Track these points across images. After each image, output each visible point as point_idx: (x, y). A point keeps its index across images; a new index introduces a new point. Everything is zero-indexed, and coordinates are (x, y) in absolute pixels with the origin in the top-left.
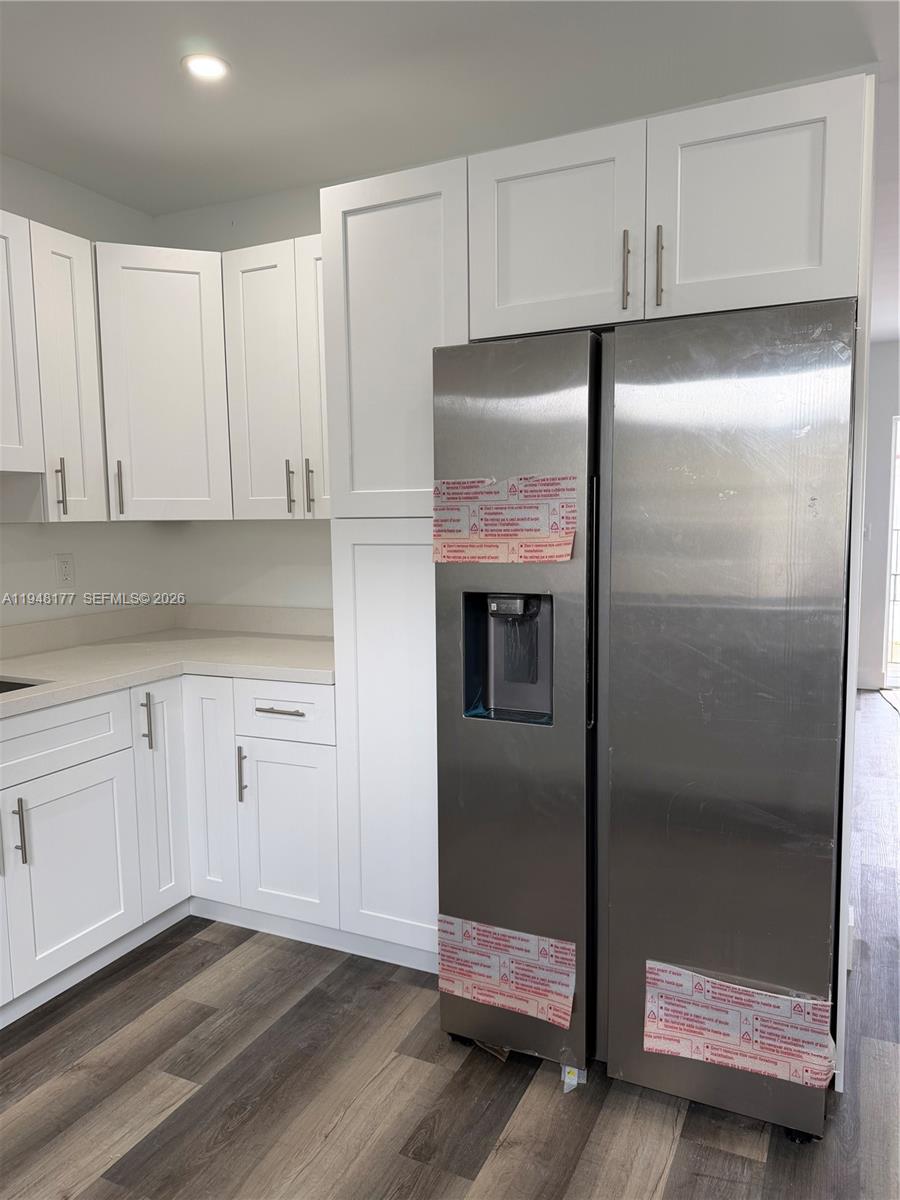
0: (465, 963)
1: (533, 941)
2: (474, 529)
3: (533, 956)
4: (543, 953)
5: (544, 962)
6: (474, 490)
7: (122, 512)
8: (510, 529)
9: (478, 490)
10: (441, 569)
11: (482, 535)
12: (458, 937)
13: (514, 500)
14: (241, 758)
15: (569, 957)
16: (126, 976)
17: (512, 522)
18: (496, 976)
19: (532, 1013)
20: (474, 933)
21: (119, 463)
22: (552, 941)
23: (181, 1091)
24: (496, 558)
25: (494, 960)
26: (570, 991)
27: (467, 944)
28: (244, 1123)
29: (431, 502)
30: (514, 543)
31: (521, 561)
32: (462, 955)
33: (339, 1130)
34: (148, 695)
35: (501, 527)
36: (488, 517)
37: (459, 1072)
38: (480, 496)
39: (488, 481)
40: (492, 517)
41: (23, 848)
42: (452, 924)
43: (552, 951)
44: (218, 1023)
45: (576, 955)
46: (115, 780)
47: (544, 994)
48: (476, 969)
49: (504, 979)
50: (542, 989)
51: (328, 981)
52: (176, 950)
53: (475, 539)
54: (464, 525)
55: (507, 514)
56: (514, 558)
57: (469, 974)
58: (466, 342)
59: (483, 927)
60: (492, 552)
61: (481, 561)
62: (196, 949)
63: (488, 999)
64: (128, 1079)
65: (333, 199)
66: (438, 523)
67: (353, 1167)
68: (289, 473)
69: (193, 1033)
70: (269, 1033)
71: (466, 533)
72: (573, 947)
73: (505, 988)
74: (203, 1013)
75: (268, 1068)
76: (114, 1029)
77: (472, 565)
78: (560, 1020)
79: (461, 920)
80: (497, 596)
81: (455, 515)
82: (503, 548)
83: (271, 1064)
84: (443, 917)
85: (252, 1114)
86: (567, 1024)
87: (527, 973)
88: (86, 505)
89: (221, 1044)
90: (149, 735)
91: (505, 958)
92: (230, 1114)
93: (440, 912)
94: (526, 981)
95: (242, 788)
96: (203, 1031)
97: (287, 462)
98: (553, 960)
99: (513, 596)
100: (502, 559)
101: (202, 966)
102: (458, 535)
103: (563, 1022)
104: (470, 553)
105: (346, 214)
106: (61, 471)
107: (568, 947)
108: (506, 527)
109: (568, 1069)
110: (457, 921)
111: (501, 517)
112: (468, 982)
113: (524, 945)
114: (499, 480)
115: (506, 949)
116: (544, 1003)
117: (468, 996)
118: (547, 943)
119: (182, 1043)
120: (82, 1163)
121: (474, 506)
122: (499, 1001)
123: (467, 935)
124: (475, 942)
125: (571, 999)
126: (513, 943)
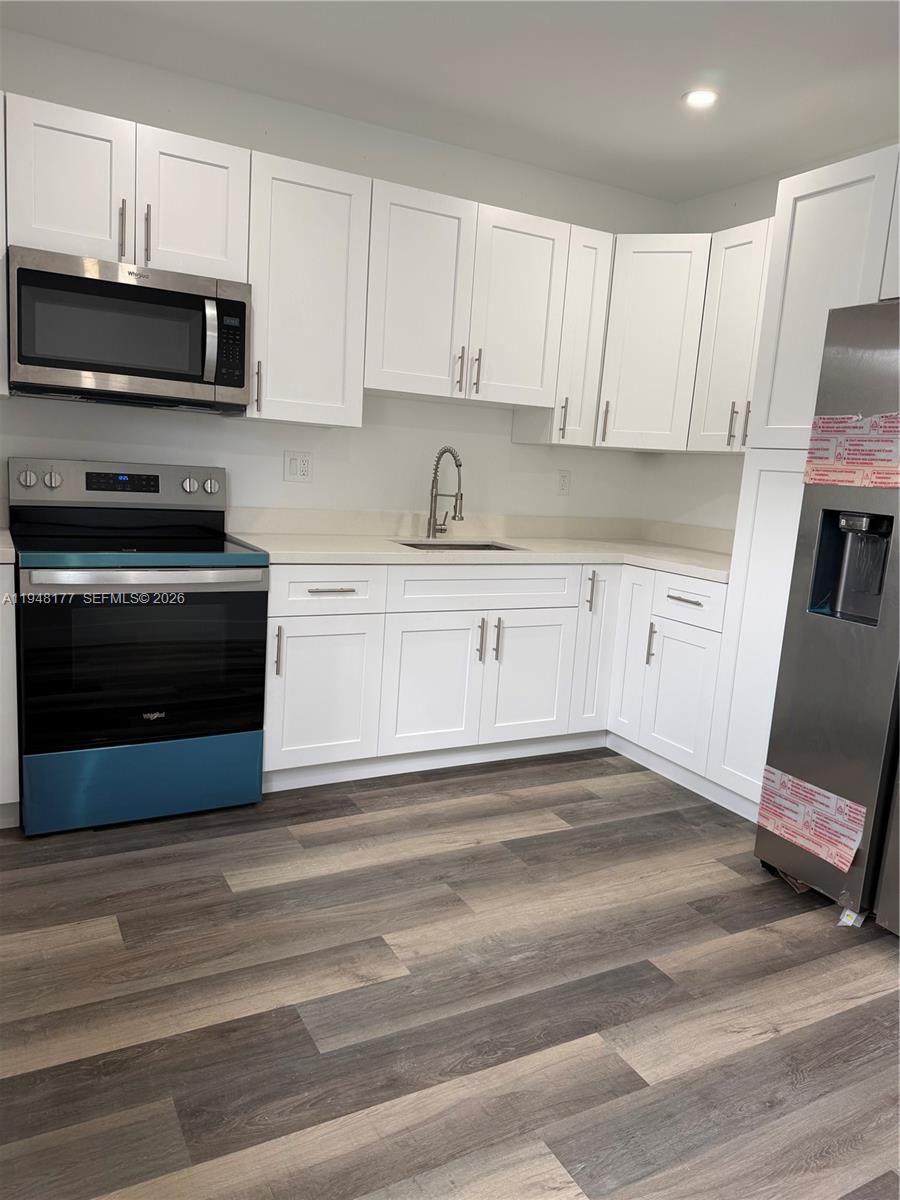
0: (779, 806)
1: (834, 799)
2: (839, 457)
3: (831, 811)
4: (840, 810)
5: (839, 817)
6: (843, 425)
7: (603, 440)
8: (867, 459)
9: (847, 425)
10: (809, 489)
11: (844, 462)
12: (777, 785)
13: (874, 434)
14: (652, 632)
15: (859, 817)
16: (549, 764)
17: (870, 453)
18: (800, 820)
19: (823, 856)
20: (789, 785)
21: (608, 403)
22: (848, 802)
23: (559, 825)
24: (852, 482)
25: (801, 809)
26: (855, 846)
27: (783, 792)
28: (592, 853)
29: (809, 435)
30: (868, 470)
31: (871, 485)
32: (778, 800)
33: (651, 879)
34: (594, 572)
35: (860, 455)
36: (851, 448)
37: (757, 886)
38: (848, 430)
39: (855, 418)
40: (855, 447)
41: (497, 650)
42: (773, 773)
43: (847, 810)
44: (597, 804)
45: (866, 818)
46: (563, 627)
47: (835, 843)
48: (786, 813)
49: (806, 825)
50: (834, 839)
51: (687, 811)
52: (588, 761)
53: (838, 465)
54: (831, 454)
55: (867, 446)
56: (866, 483)
57: (781, 816)
58: (876, 301)
59: (797, 781)
60: (850, 477)
61: (840, 484)
62: (602, 764)
63: (791, 838)
64: (532, 809)
65: (788, 188)
66: (811, 451)
67: (652, 897)
68: (734, 412)
69: (580, 803)
70: (631, 820)
71: (832, 460)
72: (864, 810)
73: (806, 832)
74: (591, 797)
75: (620, 836)
76: (532, 785)
77: (833, 487)
78: (841, 865)
79: (780, 772)
80: (850, 515)
81: (824, 445)
82: (859, 474)
83: (623, 835)
84: (769, 767)
85: (599, 851)
86: (846, 869)
87: (825, 824)
88: (579, 433)
89: (597, 814)
90: (591, 602)
91: (809, 808)
92: (585, 846)
93: (767, 764)
94: (823, 828)
95: (649, 654)
96: (586, 804)
97: (734, 403)
98: (846, 817)
99: (861, 515)
100: (857, 484)
101: (602, 774)
102: (825, 462)
103: (844, 867)
104: (832, 477)
105: (796, 200)
106: (565, 407)
107: (859, 809)
108: (864, 457)
109: (848, 912)
110: (778, 773)
111: (861, 448)
112: (779, 822)
113: (825, 801)
114: (864, 416)
115: (811, 801)
116: (834, 850)
117: (777, 833)
118: (844, 802)
119: (572, 805)
120: (492, 833)
121: (841, 438)
122: (800, 841)
123: (783, 784)
124: (789, 792)
125: (855, 851)
126: (818, 797)
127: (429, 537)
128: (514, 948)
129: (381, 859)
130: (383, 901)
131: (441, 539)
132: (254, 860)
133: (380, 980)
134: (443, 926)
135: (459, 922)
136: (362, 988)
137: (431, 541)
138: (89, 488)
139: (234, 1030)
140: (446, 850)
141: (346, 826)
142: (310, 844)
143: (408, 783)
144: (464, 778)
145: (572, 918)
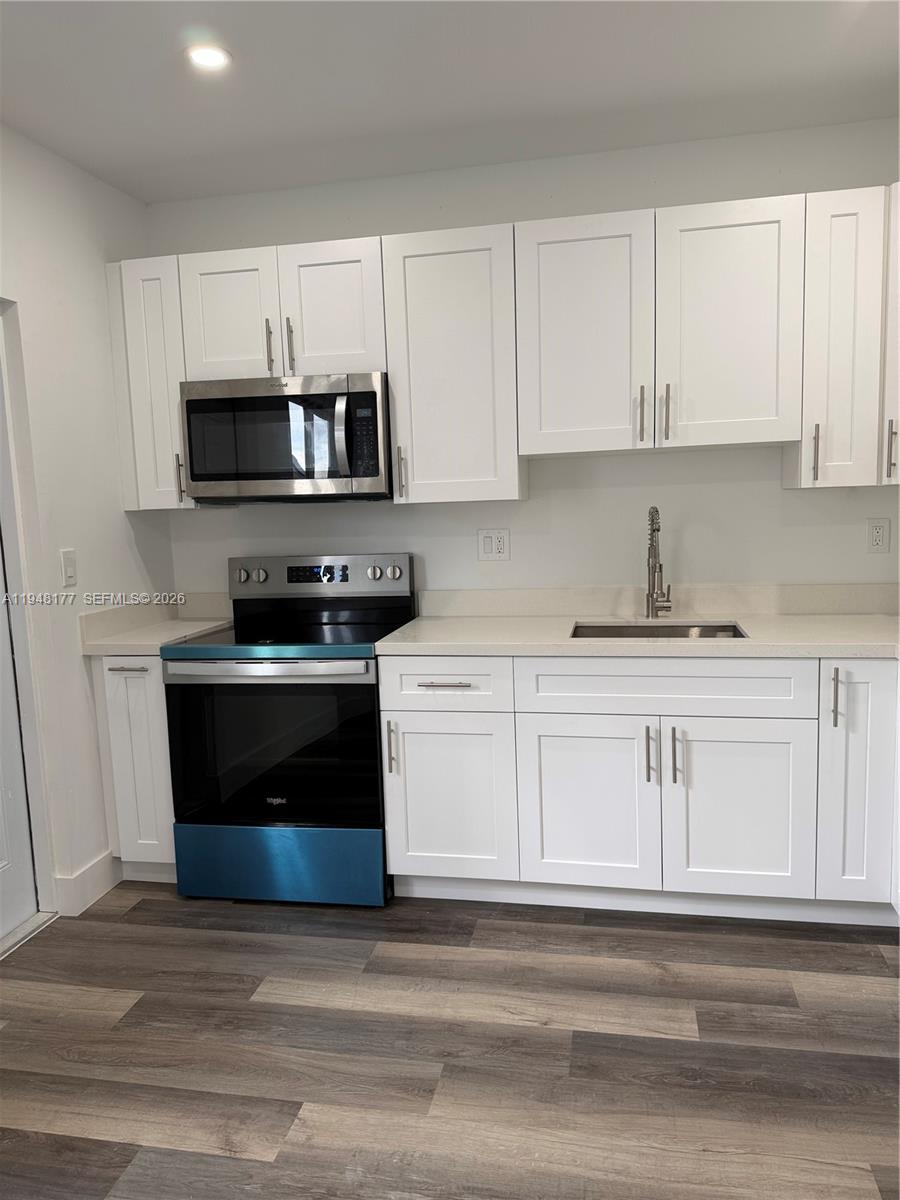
28: (680, 1086)
44: (780, 1015)
62: (864, 954)
69: (754, 1006)
74: (787, 1000)
75: (756, 1073)
83: (763, 1073)
85: (693, 1087)
92: (683, 1072)
96: (763, 1010)
106: (815, 438)
119: (737, 1006)
120: (579, 1015)
127: (648, 616)
128: (412, 1181)
129: (416, 1009)
130: (357, 1061)
131: (663, 620)
132: (308, 972)
133: (238, 1156)
134: (373, 1117)
135: (396, 1119)
136: (213, 1156)
137: (652, 622)
138: (290, 580)
139: (73, 1149)
140: (496, 1020)
141: (432, 957)
142: (378, 969)
143: (561, 921)
144: (634, 931)
145: (533, 1172)
